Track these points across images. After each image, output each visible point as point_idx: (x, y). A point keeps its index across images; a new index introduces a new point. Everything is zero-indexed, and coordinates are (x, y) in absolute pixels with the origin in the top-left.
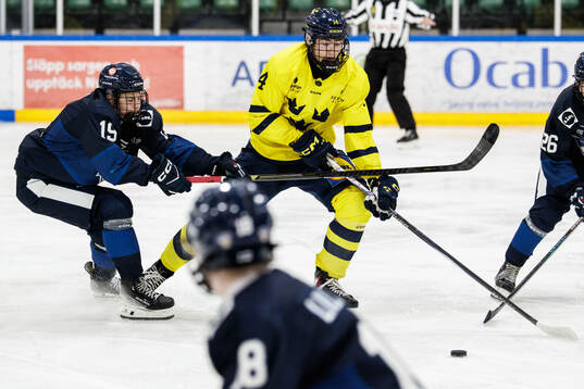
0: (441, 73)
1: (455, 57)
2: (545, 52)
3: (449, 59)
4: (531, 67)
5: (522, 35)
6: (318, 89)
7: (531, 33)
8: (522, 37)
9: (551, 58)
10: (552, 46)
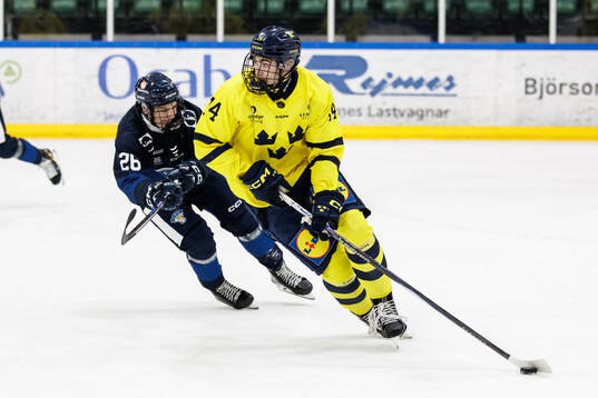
0: (96, 81)
1: (110, 64)
2: (207, 59)
3: (103, 66)
4: (193, 76)
5: (181, 41)
6: (282, 111)
7: (191, 38)
8: (181, 43)
9: (214, 65)
10: (214, 53)
